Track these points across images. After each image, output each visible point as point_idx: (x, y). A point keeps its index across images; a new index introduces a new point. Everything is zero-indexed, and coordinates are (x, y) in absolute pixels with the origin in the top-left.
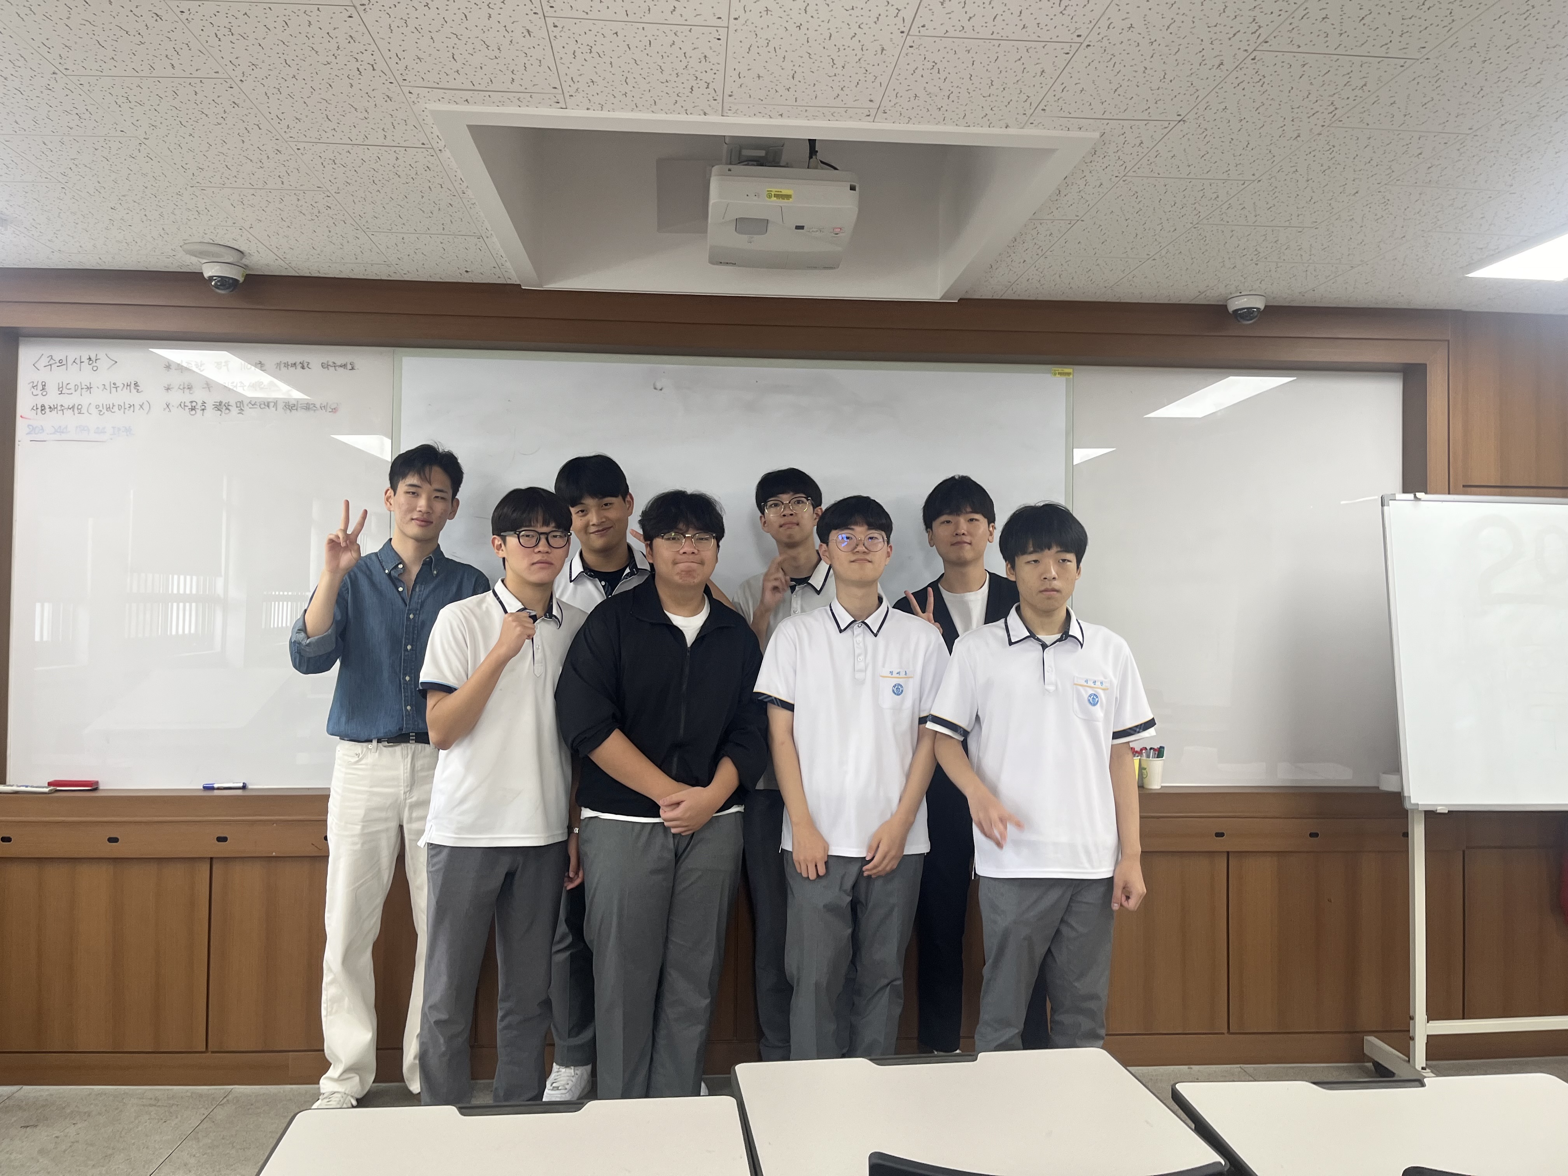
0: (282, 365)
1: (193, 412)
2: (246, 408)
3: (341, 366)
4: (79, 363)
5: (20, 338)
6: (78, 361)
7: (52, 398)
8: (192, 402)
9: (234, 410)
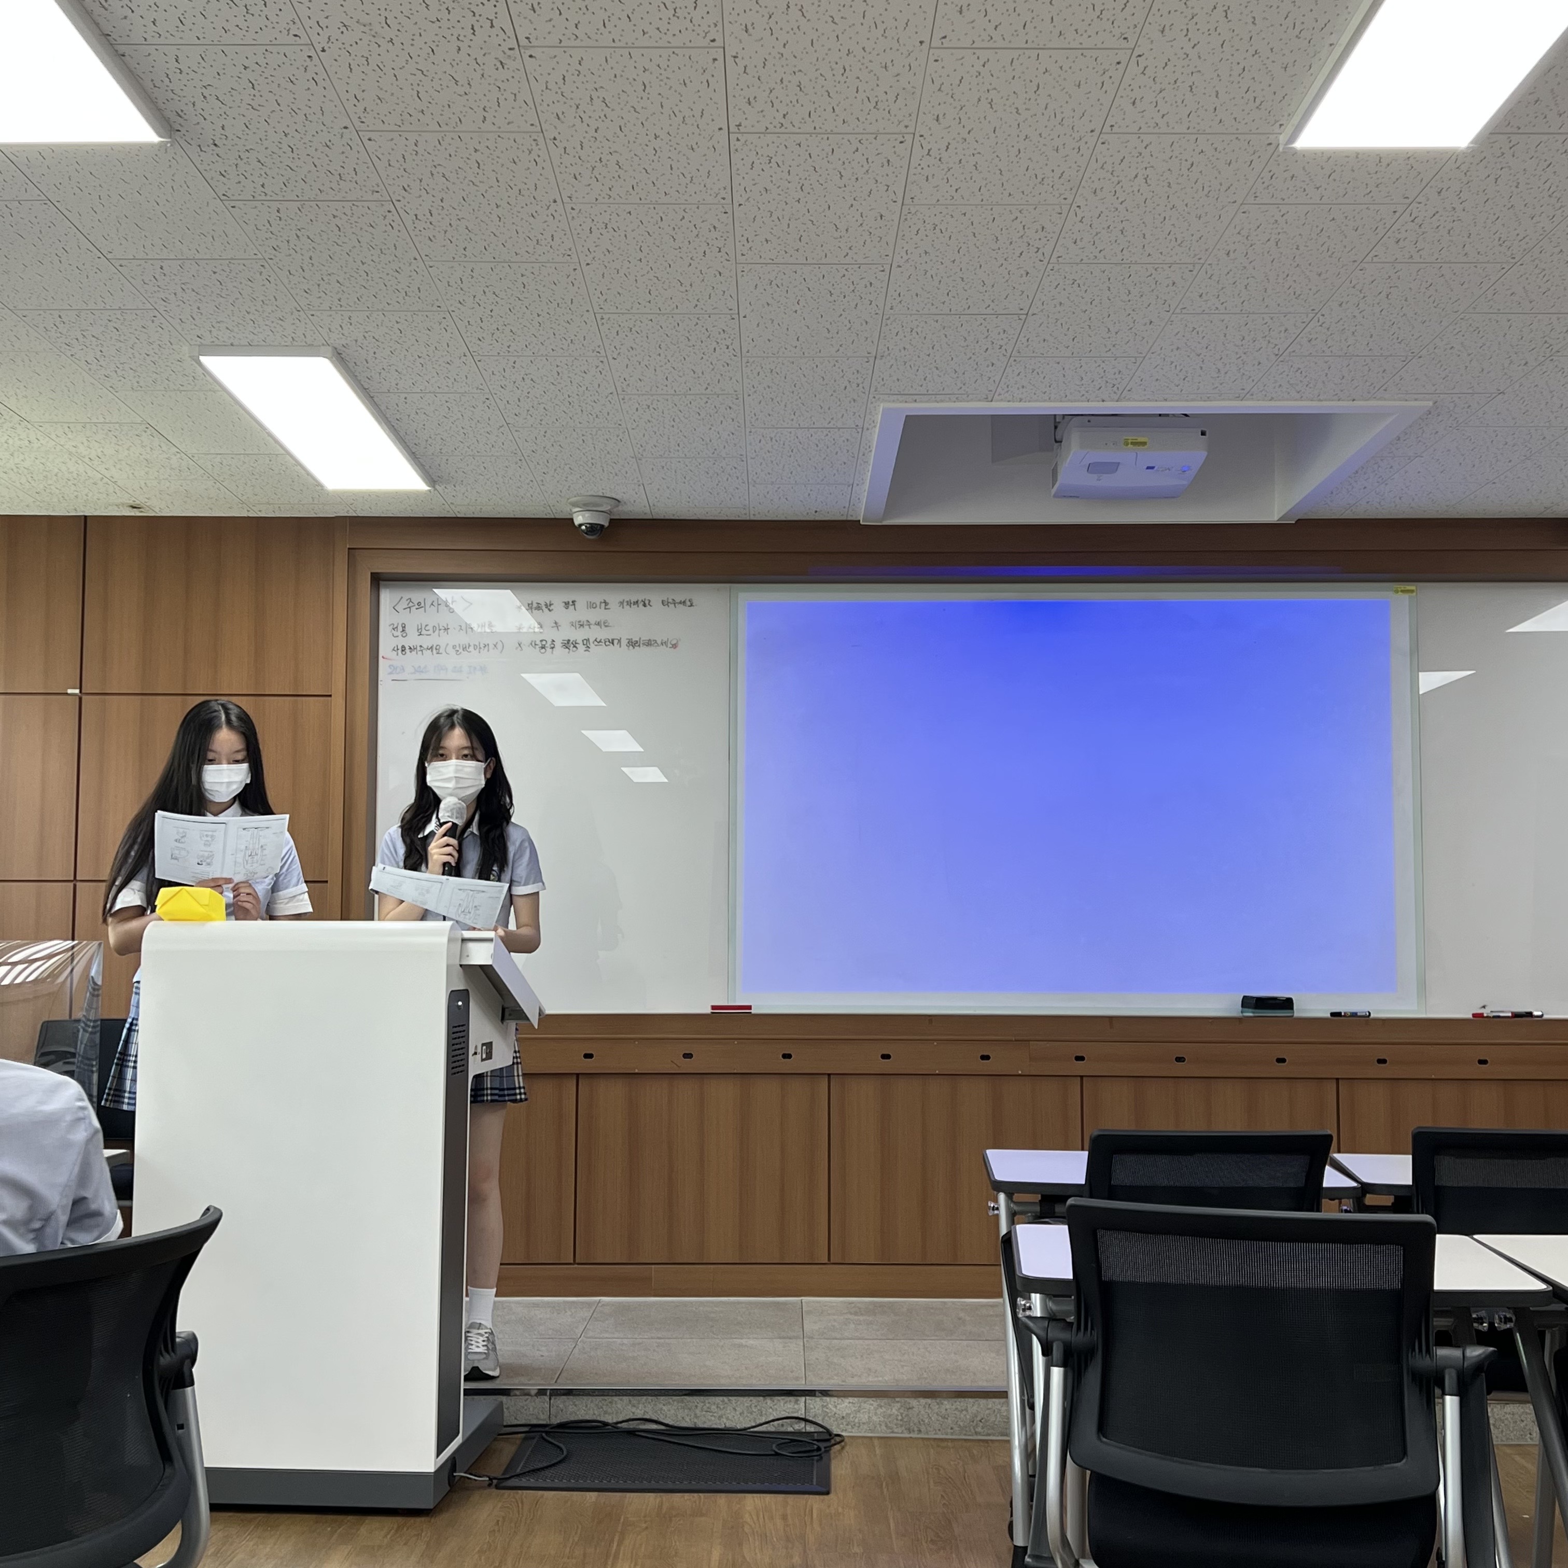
0: (625, 604)
1: (543, 650)
2: (592, 646)
3: (680, 603)
4: (436, 605)
5: (383, 583)
7: (412, 639)
8: (541, 641)
9: (580, 647)
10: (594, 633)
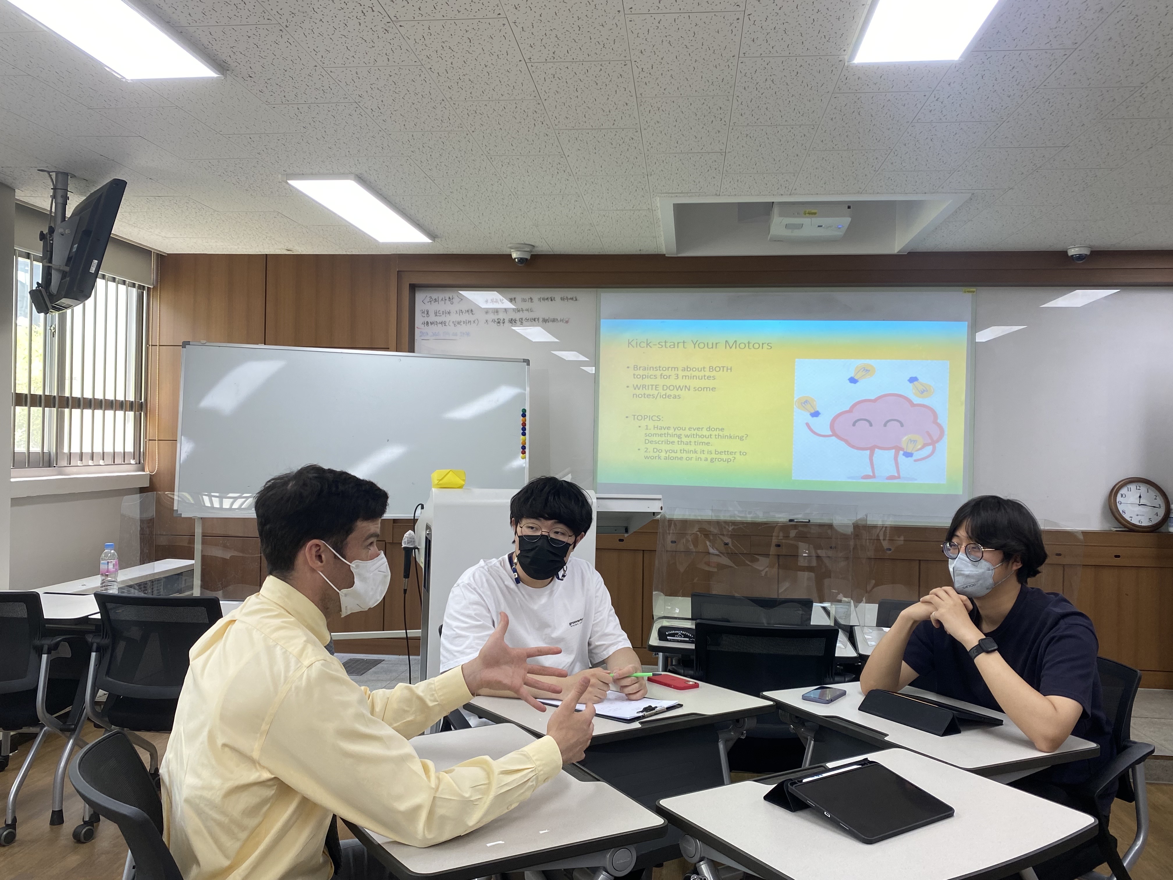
0: (541, 299)
1: (499, 324)
2: (524, 322)
3: (570, 299)
5: (416, 289)
6: (444, 299)
7: (432, 318)
8: (498, 319)
10: (525, 315)
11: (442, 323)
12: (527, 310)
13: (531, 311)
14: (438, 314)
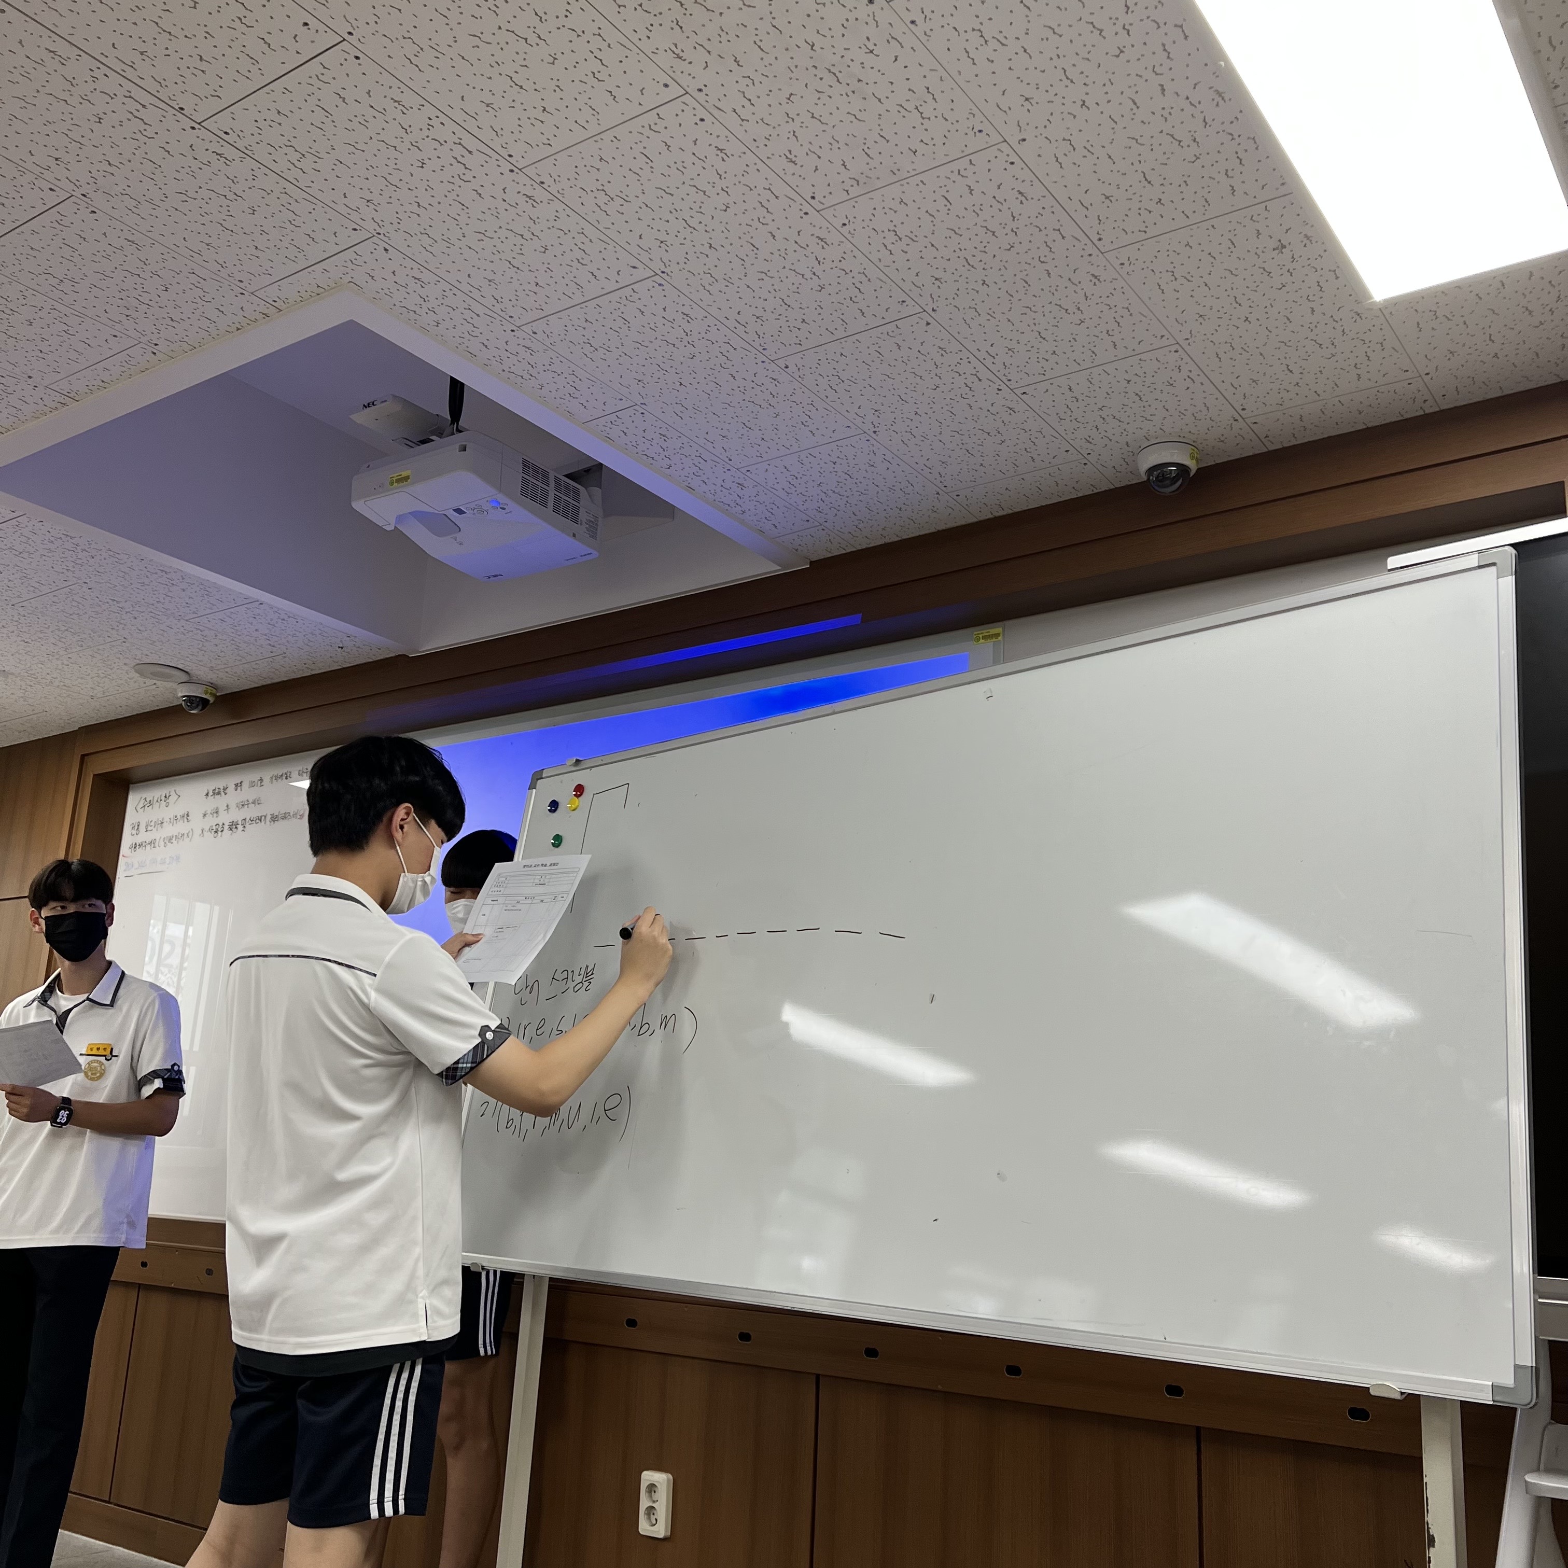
0: (275, 779)
1: (216, 835)
2: (247, 825)
5: (131, 784)
6: (159, 800)
8: (216, 825)
9: (240, 827)
10: (252, 812)
11: (150, 843)
12: (254, 802)
13: (259, 804)
14: (149, 828)
